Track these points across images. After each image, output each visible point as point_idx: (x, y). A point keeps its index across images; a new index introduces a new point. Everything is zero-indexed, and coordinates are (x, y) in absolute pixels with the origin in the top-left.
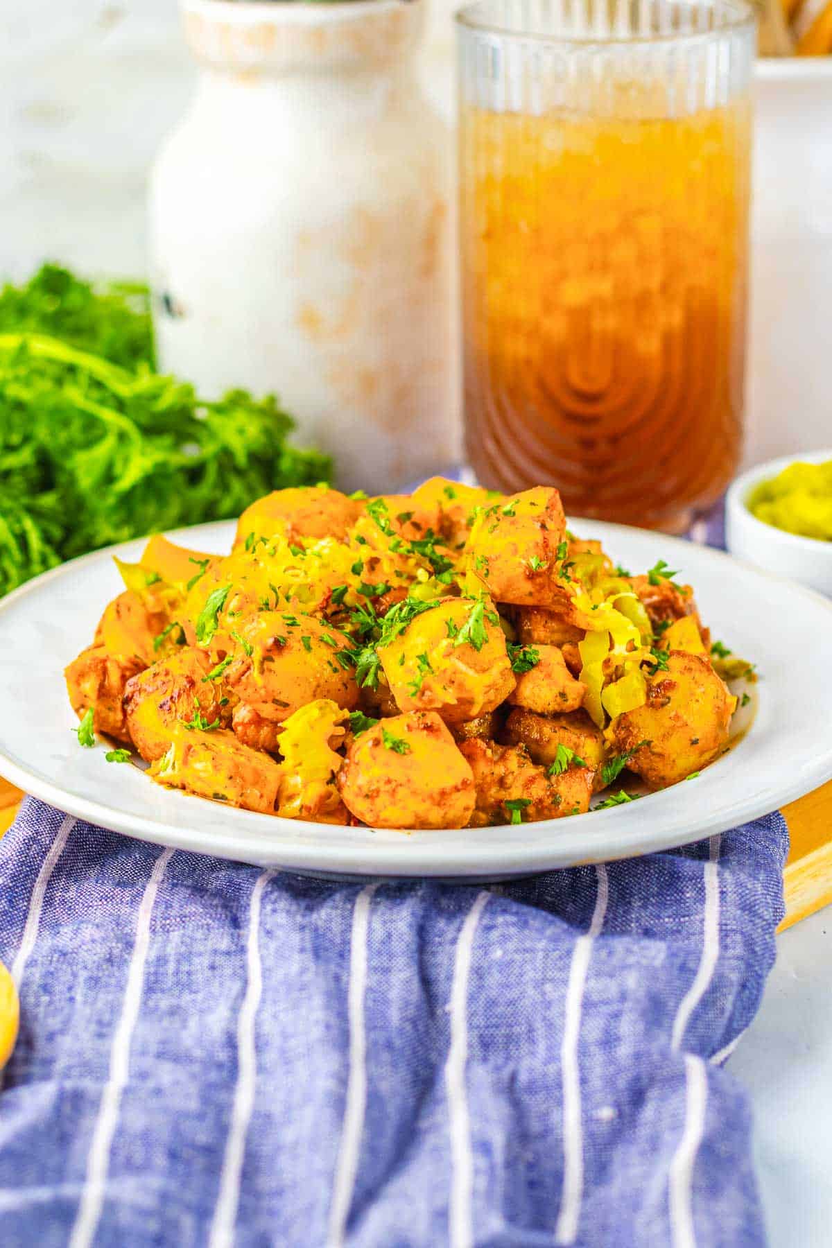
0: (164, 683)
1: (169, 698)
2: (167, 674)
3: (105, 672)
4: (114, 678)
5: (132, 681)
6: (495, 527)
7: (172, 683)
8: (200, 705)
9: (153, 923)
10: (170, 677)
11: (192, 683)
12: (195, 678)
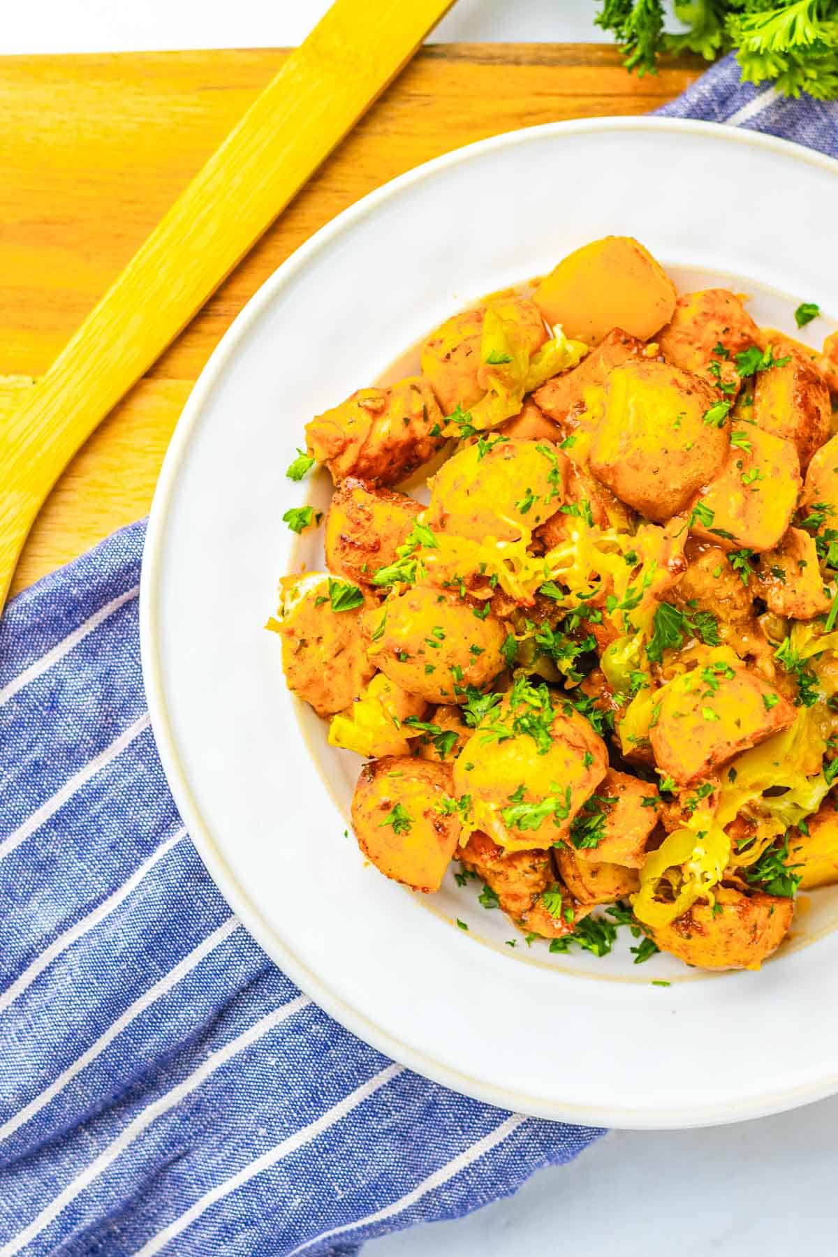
0: (358, 524)
1: (351, 539)
2: (368, 519)
3: (342, 451)
4: (346, 462)
5: (353, 481)
6: (682, 715)
7: (363, 531)
8: (366, 570)
9: (139, 738)
10: (367, 524)
11: (375, 548)
12: (384, 545)
